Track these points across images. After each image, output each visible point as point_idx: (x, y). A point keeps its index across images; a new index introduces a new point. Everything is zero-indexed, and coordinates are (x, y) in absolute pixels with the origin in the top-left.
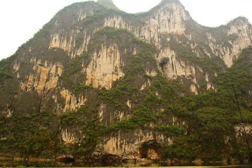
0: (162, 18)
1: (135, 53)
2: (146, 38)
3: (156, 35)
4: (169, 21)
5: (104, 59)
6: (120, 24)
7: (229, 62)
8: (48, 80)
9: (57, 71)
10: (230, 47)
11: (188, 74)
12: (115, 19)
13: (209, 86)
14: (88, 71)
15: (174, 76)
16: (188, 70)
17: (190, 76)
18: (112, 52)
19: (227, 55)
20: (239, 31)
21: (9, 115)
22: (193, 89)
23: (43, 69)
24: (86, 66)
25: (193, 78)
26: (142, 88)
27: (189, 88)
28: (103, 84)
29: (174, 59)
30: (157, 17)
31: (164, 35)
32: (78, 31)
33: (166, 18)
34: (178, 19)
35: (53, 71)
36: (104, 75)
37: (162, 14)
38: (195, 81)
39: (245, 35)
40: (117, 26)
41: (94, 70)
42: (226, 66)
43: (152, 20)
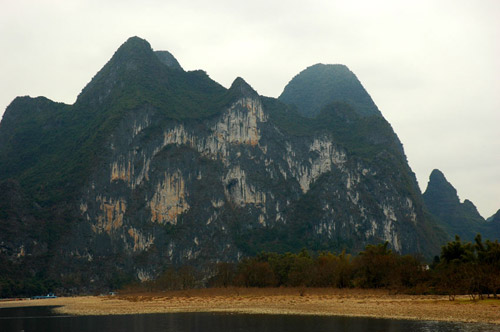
0: (233, 121)
1: (200, 177)
2: (212, 151)
3: (224, 147)
4: (241, 125)
5: (169, 189)
6: (182, 137)
7: (305, 186)
8: (114, 219)
9: (120, 207)
10: (310, 167)
11: (258, 201)
12: (176, 130)
13: (278, 217)
14: (152, 205)
15: (242, 203)
16: (258, 197)
17: (260, 204)
18: (176, 180)
19: (305, 176)
20: (322, 148)
21: (90, 258)
22: (262, 219)
23: (108, 206)
24: (150, 199)
25: (263, 206)
26: (209, 223)
27: (257, 219)
28: (168, 218)
29: (243, 182)
30: (226, 120)
31: (234, 147)
32: (135, 153)
33: (238, 122)
34: (253, 122)
35: (117, 209)
36: (169, 208)
37: (233, 115)
38: (264, 210)
39: (327, 155)
40: (178, 141)
41: (158, 203)
42: (302, 190)
43: (220, 125)
